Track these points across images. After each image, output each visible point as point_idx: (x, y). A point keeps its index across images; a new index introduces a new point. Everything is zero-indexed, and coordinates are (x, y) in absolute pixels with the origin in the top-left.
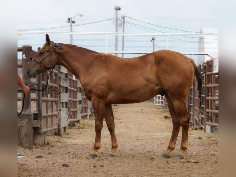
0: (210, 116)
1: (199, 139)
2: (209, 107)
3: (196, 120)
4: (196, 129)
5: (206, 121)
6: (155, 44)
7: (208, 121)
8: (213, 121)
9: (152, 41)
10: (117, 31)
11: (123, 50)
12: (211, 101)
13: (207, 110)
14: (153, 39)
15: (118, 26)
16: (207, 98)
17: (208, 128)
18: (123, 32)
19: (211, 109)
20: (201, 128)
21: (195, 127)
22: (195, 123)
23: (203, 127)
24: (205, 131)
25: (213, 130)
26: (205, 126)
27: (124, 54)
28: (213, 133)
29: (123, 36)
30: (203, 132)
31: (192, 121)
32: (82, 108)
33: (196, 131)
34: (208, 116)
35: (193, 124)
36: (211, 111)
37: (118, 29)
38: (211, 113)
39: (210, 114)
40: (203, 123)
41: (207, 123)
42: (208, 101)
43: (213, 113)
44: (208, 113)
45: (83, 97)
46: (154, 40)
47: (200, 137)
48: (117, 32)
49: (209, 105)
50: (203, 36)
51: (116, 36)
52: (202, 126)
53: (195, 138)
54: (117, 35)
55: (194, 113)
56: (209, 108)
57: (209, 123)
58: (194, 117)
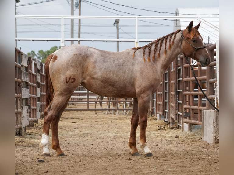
0: (189, 113)
1: (176, 137)
2: (187, 102)
3: (172, 118)
4: (172, 128)
5: (184, 118)
6: (119, 28)
7: (185, 118)
8: (191, 118)
9: (116, 25)
11: (79, 37)
12: (189, 95)
13: (185, 106)
14: (117, 22)
15: (74, 6)
16: (185, 93)
17: (186, 126)
18: (80, 15)
19: (190, 105)
20: (178, 127)
21: (171, 127)
22: (171, 122)
23: (181, 125)
24: (183, 130)
25: (191, 129)
26: (183, 124)
28: (191, 131)
29: (80, 20)
30: (181, 131)
31: (168, 120)
32: (41, 106)
33: (172, 130)
34: (186, 112)
35: (169, 123)
36: (189, 106)
37: (74, 9)
38: (190, 109)
39: (188, 110)
40: (180, 121)
41: (185, 120)
42: (186, 95)
43: (191, 110)
44: (186, 109)
46: (119, 22)
48: (73, 15)
49: (187, 100)
50: (179, 19)
51: (72, 20)
52: (179, 124)
53: (171, 137)
54: (73, 19)
55: (169, 110)
56: (187, 104)
57: (187, 120)
58: (170, 115)
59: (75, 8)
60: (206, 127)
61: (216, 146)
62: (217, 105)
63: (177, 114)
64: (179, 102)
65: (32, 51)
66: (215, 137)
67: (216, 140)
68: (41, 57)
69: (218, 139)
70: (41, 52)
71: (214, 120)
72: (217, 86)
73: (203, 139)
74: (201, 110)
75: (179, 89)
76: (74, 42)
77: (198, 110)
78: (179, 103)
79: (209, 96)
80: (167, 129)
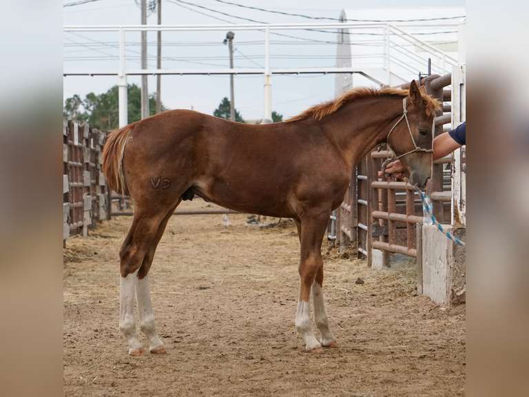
0: (383, 227)
1: (357, 283)
2: (380, 204)
3: (344, 234)
4: (345, 256)
5: (372, 238)
6: (234, 49)
7: (376, 237)
8: (390, 239)
9: (228, 42)
10: (144, 22)
11: (159, 67)
12: (385, 190)
13: (375, 213)
14: (230, 37)
15: (148, 8)
16: (375, 183)
17: (377, 256)
18: (159, 23)
19: (385, 210)
20: (360, 255)
21: (342, 253)
22: (342, 241)
23: (365, 253)
24: (370, 265)
25: (389, 261)
26: (370, 251)
27: (162, 76)
28: (389, 267)
29: (159, 33)
30: (365, 264)
31: (335, 237)
32: (71, 211)
33: (347, 262)
34: (377, 226)
35: (339, 244)
36: (385, 214)
37: (147, 14)
38: (385, 220)
39: (381, 222)
40: (363, 242)
41: (376, 243)
42: (376, 189)
43: (389, 222)
44: (376, 219)
45: (71, 184)
46: (233, 38)
47: (359, 279)
48: (146, 24)
49: (380, 200)
51: (144, 34)
52: (360, 250)
53: (347, 282)
54: (146, 31)
55: (338, 217)
56: (380, 208)
57: (380, 243)
58: (339, 228)
59: (148, 12)
60: (427, 263)
61: (454, 311)
62: (454, 216)
63: (356, 228)
64: (360, 201)
65: (76, 96)
66: (452, 290)
67: (453, 298)
68: (91, 105)
69: (458, 296)
70: (91, 97)
71: (447, 251)
72: (455, 172)
73: (419, 290)
74: (413, 224)
75: (361, 174)
76: (149, 76)
77: (405, 222)
78: (360, 205)
79: (431, 192)
80: (335, 258)
